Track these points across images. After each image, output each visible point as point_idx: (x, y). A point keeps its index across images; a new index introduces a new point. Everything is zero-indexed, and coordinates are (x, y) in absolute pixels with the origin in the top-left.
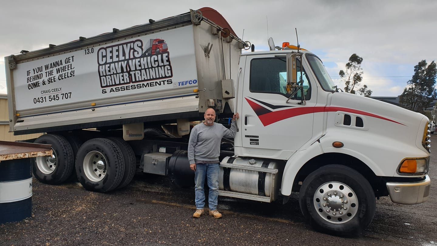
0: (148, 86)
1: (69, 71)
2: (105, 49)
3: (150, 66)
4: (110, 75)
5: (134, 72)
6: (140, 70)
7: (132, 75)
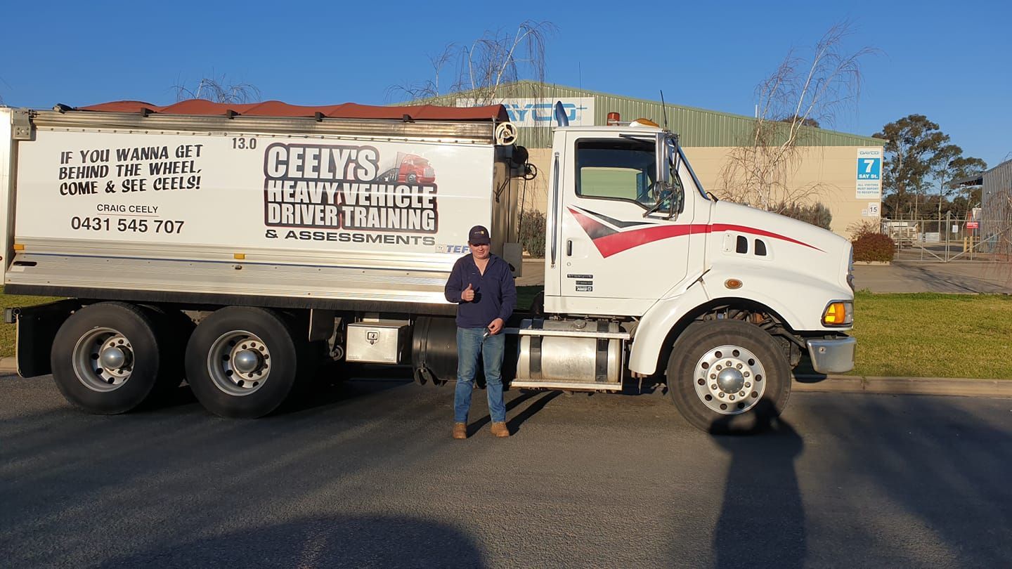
0: (380, 242)
1: (187, 176)
2: (287, 148)
3: (390, 204)
4: (293, 204)
5: (352, 209)
6: (367, 208)
7: (346, 213)
